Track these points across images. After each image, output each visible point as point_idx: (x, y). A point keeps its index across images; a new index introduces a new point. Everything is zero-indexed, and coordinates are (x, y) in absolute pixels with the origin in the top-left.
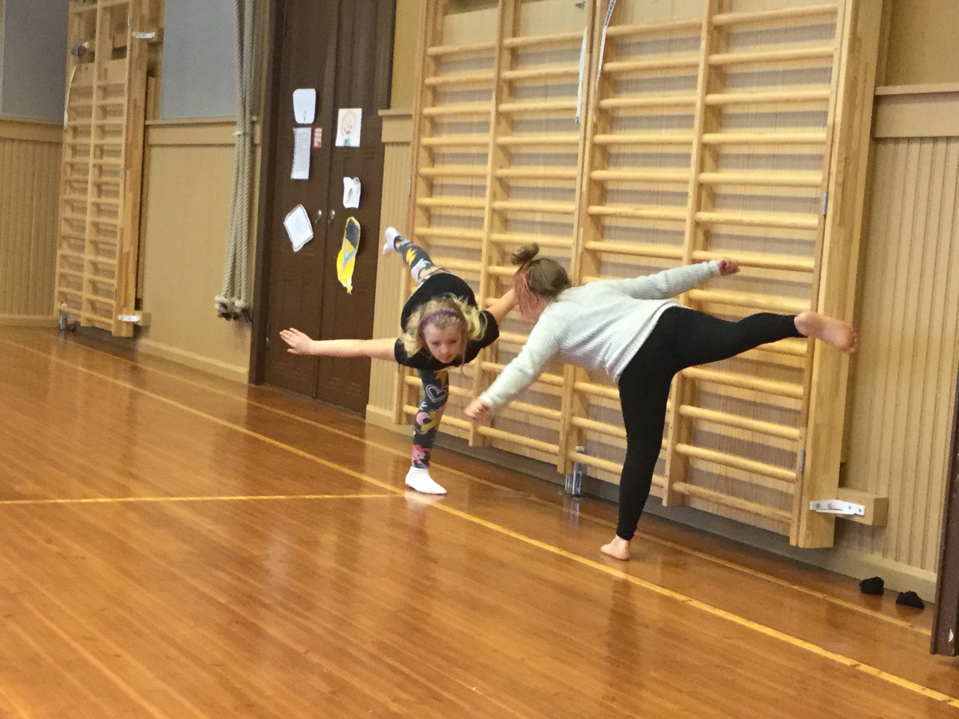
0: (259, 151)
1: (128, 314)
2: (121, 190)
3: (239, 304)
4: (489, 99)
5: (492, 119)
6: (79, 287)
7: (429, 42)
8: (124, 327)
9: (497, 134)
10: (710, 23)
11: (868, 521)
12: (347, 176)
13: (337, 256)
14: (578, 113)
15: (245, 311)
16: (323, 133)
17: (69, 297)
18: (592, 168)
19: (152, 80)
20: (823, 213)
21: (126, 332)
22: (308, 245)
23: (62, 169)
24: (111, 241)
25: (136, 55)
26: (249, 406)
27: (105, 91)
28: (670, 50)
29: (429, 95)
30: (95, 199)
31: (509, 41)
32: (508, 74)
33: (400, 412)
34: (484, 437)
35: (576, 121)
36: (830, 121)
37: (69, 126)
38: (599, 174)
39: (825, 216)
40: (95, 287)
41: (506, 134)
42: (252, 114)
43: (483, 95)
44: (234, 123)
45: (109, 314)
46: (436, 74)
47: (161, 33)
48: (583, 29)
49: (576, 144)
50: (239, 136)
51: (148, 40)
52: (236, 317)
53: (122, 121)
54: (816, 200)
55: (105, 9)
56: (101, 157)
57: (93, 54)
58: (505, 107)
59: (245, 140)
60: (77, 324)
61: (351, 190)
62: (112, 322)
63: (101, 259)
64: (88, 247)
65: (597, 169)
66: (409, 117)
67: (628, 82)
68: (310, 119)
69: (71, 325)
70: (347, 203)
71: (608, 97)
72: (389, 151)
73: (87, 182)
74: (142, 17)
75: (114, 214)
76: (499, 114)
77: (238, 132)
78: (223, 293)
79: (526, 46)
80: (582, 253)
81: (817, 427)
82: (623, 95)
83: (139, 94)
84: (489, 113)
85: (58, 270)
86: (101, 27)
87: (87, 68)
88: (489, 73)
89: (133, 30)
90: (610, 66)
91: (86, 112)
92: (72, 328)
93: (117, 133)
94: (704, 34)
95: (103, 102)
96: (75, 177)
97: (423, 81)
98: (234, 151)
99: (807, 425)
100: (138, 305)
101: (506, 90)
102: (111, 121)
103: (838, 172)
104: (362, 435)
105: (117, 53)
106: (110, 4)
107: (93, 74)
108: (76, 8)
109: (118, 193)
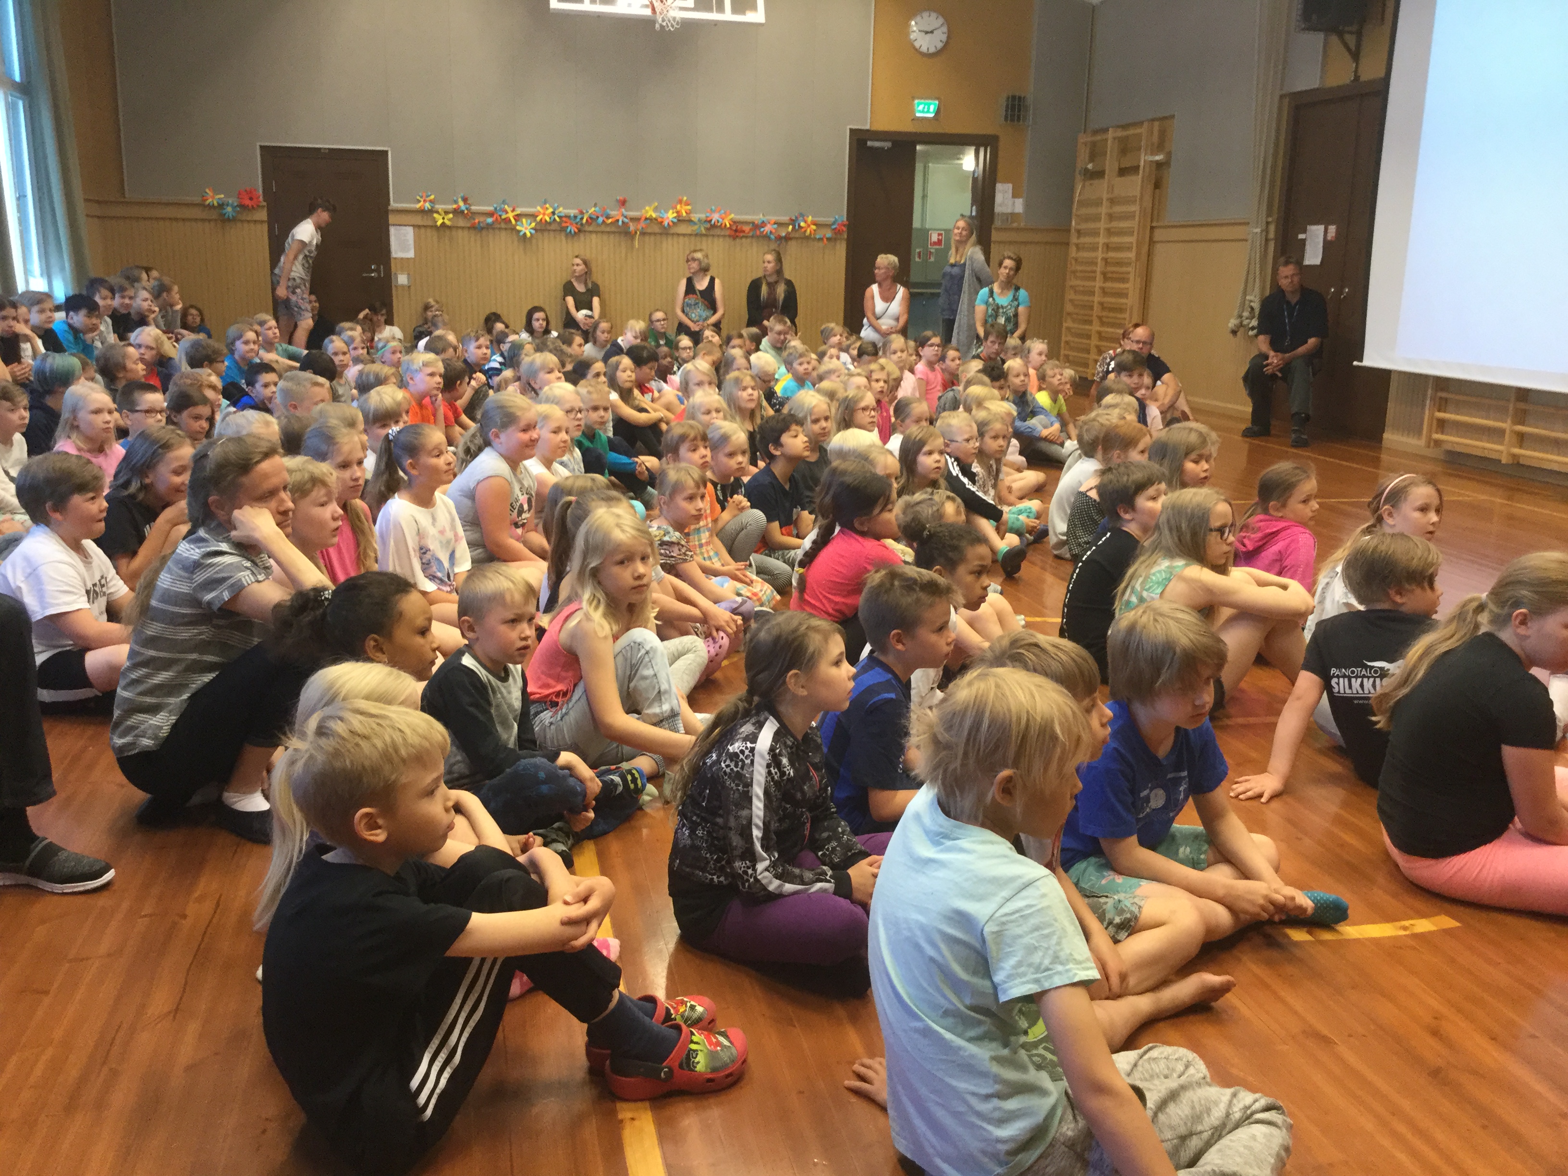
0: (1272, 243)
2: (1131, 276)
6: (1086, 350)
16: (1338, 228)
19: (1158, 191)
23: (1069, 262)
24: (1120, 316)
25: (1147, 173)
30: (1103, 285)
33: (1429, 439)
34: (1514, 456)
37: (1075, 230)
42: (1267, 216)
47: (1169, 155)
51: (1157, 161)
53: (1133, 224)
55: (1114, 138)
56: (1110, 253)
57: (1101, 173)
59: (1260, 236)
64: (1096, 322)
73: (1095, 272)
74: (1152, 143)
77: (1252, 230)
83: (1148, 203)
85: (1064, 338)
86: (1111, 152)
87: (1091, 185)
89: (1145, 154)
91: (1097, 218)
93: (1126, 233)
95: (1110, 211)
98: (1250, 244)
104: (1378, 453)
105: (1123, 172)
106: (1120, 133)
107: (1101, 189)
108: (1083, 139)
109: (1129, 279)
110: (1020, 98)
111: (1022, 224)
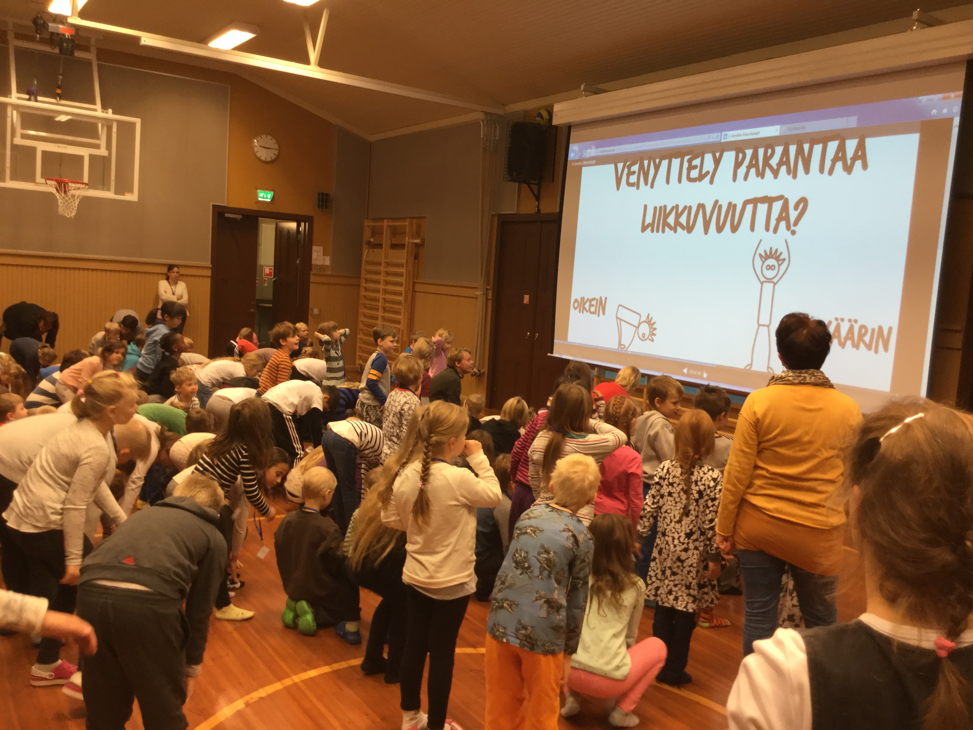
0: (490, 302)
2: (402, 311)
15: (485, 374)
16: (530, 298)
19: (416, 261)
23: (360, 298)
25: (410, 250)
37: (365, 278)
42: (486, 285)
44: (477, 288)
47: (423, 240)
51: (417, 243)
53: (403, 280)
55: (388, 226)
57: (380, 245)
59: (483, 296)
73: (378, 306)
74: (413, 232)
77: (478, 292)
83: (411, 267)
85: (358, 345)
86: (386, 234)
87: (373, 251)
89: (408, 238)
91: (378, 273)
93: (399, 284)
95: (387, 270)
96: (367, 302)
98: (477, 301)
102: (394, 279)
105: (394, 246)
106: (392, 224)
107: (380, 255)
108: (368, 223)
109: (401, 313)
110: (327, 195)
111: (329, 273)
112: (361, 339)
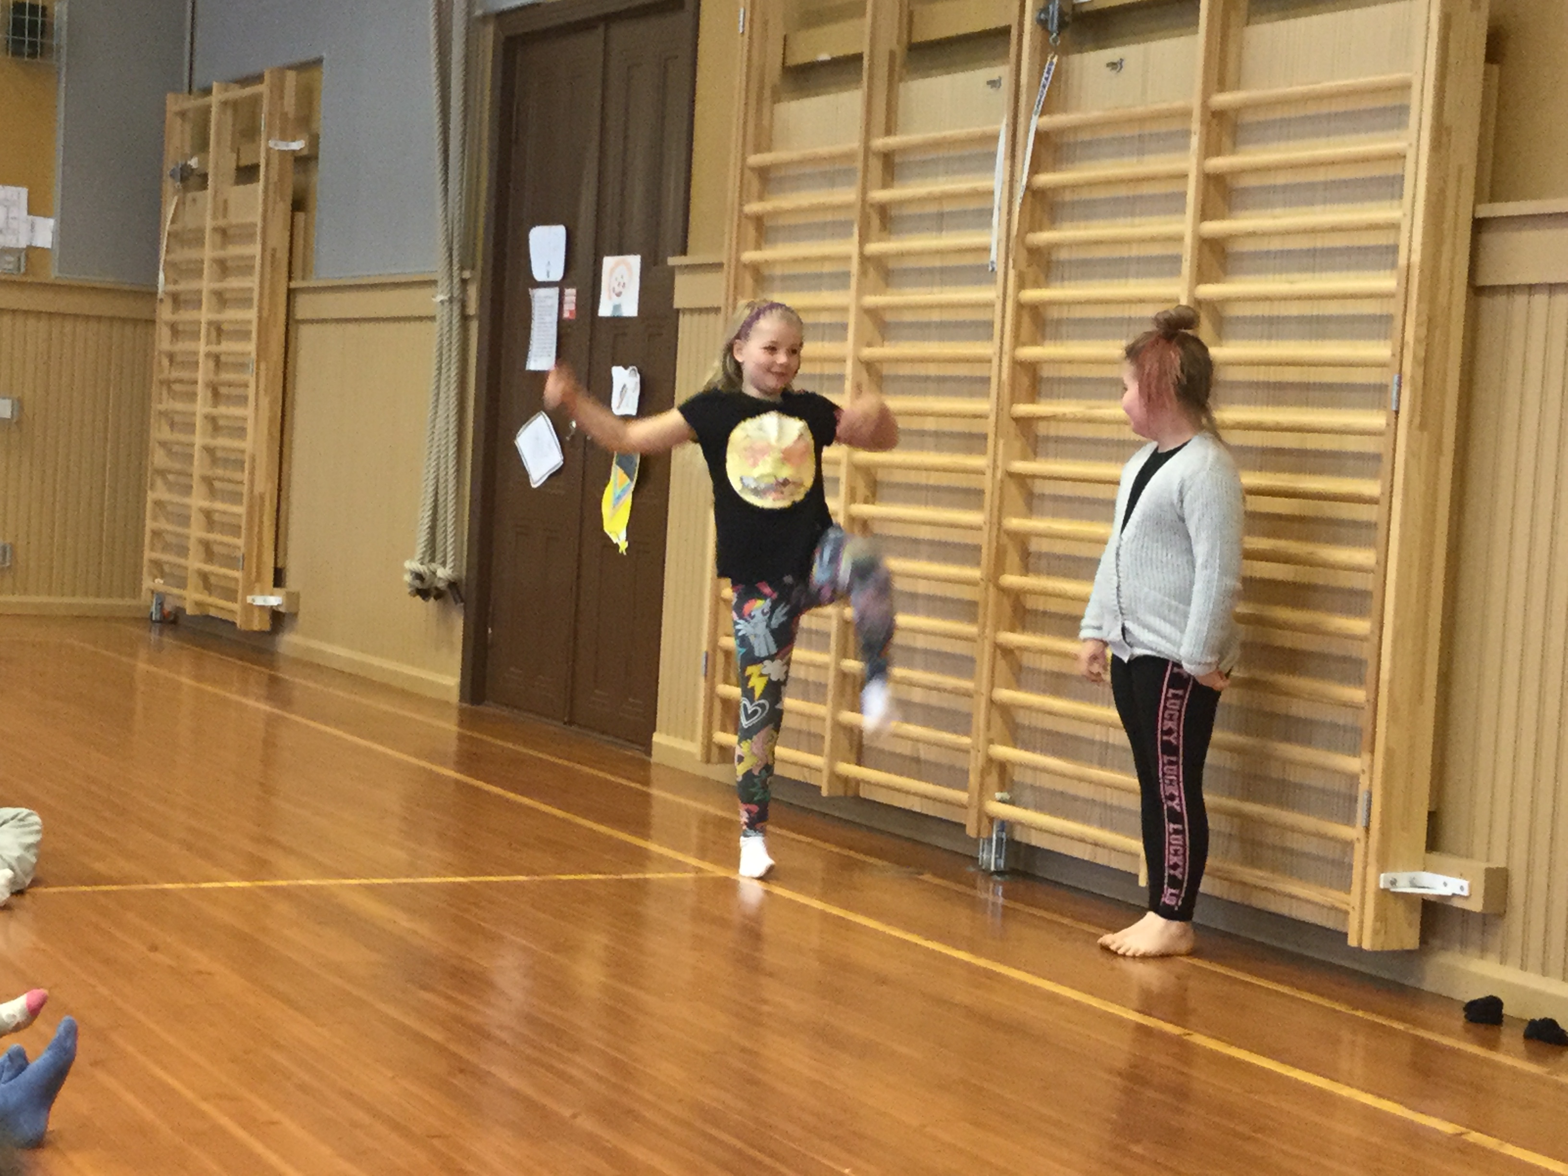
0: (474, 326)
1: (262, 593)
2: (251, 392)
3: (444, 573)
4: (848, 235)
5: (854, 267)
6: (183, 551)
7: (750, 146)
8: (257, 613)
9: (861, 291)
10: (1205, 105)
11: (1476, 905)
12: (618, 365)
13: (602, 493)
14: (993, 256)
15: (453, 585)
16: (578, 295)
17: (167, 568)
18: (1018, 341)
19: (300, 216)
20: (1394, 408)
21: (260, 623)
22: (554, 476)
23: (156, 361)
24: (237, 476)
25: (274, 176)
26: (461, 738)
27: (224, 234)
28: (1141, 152)
29: (751, 232)
30: (209, 410)
31: (880, 143)
32: (879, 195)
33: (709, 744)
34: (845, 780)
35: (990, 268)
36: (1402, 261)
37: (166, 293)
38: (1029, 352)
39: (1397, 412)
40: (209, 551)
41: (875, 292)
42: (462, 268)
43: (839, 229)
44: (434, 283)
45: (230, 594)
46: (761, 198)
47: (314, 141)
48: (998, 122)
49: (988, 305)
50: (442, 302)
51: (294, 151)
52: (439, 595)
53: (252, 282)
54: (1382, 388)
55: (225, 104)
56: (219, 342)
57: (205, 177)
58: (874, 247)
59: (451, 310)
60: (179, 612)
61: (624, 386)
62: (236, 607)
63: (219, 506)
64: (198, 486)
65: (1024, 344)
66: (717, 266)
67: (1074, 204)
68: (557, 274)
69: (170, 613)
70: (619, 407)
71: (1041, 229)
72: (684, 322)
73: (195, 382)
74: (284, 115)
75: (240, 432)
76: (865, 259)
77: (440, 297)
78: (418, 556)
79: (905, 150)
80: (1002, 481)
81: (1389, 753)
82: (1066, 225)
83: (279, 239)
84: (847, 258)
85: (150, 525)
86: (218, 134)
87: (194, 200)
88: (848, 195)
89: (268, 139)
90: (1045, 179)
91: (194, 269)
92: (172, 618)
93: (244, 301)
94: (1196, 126)
95: (220, 254)
96: (175, 374)
97: (741, 211)
98: (436, 325)
99: (1372, 752)
100: (279, 579)
101: (875, 222)
102: (234, 283)
103: (1417, 340)
104: (647, 782)
105: (238, 174)
106: (234, 95)
107: (203, 209)
108: (177, 103)
109: (246, 398)
110: (34, 8)
111: (53, 274)
112: (159, 504)
